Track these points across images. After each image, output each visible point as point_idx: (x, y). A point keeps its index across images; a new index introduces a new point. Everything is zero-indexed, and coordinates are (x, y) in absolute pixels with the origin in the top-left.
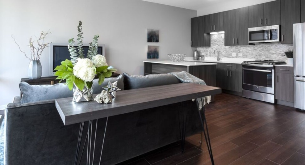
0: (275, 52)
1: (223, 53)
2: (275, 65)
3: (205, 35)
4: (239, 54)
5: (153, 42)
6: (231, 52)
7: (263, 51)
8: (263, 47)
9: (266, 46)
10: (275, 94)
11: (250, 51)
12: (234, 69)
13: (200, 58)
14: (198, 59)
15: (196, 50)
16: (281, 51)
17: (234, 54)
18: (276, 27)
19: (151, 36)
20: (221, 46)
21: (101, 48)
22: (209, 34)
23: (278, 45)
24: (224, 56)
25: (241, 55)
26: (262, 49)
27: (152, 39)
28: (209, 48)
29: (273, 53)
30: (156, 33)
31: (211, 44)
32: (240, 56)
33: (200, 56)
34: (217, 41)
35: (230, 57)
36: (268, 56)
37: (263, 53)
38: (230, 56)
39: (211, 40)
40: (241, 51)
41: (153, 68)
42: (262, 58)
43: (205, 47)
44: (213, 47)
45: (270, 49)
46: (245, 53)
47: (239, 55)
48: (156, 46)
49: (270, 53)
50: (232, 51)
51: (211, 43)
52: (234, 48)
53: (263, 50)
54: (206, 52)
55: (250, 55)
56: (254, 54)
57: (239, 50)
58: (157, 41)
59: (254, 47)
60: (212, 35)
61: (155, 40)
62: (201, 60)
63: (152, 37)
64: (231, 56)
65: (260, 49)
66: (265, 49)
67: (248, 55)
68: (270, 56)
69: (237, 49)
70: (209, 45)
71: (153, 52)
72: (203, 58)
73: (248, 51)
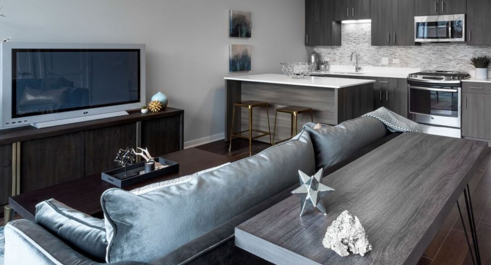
0: (453, 57)
1: (365, 59)
2: (462, 80)
3: (334, 23)
4: (394, 60)
5: (241, 36)
6: (379, 57)
7: (435, 56)
8: (434, 49)
9: (440, 47)
10: (461, 128)
11: (413, 55)
12: (392, 87)
13: (323, 66)
14: (318, 68)
15: (314, 53)
16: (462, 55)
17: (385, 60)
18: (461, 17)
19: (238, 25)
20: (361, 44)
21: (136, 53)
22: (339, 23)
23: (457, 47)
24: (367, 63)
25: (398, 62)
26: (432, 52)
27: (240, 32)
28: (337, 49)
29: (451, 60)
30: (247, 18)
31: (342, 41)
32: (395, 64)
33: (322, 64)
34: (355, 36)
35: (379, 66)
36: (442, 63)
37: (433, 57)
38: (378, 64)
39: (342, 34)
40: (397, 54)
41: (242, 91)
42: (433, 68)
43: (330, 47)
44: (346, 48)
45: (445, 52)
46: (404, 59)
47: (394, 62)
48: (246, 45)
49: (445, 59)
50: (381, 55)
51: (342, 38)
52: (384, 50)
53: (435, 54)
54: (333, 56)
55: (413, 62)
56: (419, 60)
57: (393, 54)
58: (248, 35)
59: (420, 48)
60: (344, 24)
61: (245, 34)
62: (324, 70)
63: (239, 27)
64: (380, 64)
65: (429, 52)
66: (438, 51)
67: (410, 62)
68: (445, 64)
69: (391, 52)
70: (339, 44)
71: (241, 57)
72: (327, 67)
73: (409, 55)
